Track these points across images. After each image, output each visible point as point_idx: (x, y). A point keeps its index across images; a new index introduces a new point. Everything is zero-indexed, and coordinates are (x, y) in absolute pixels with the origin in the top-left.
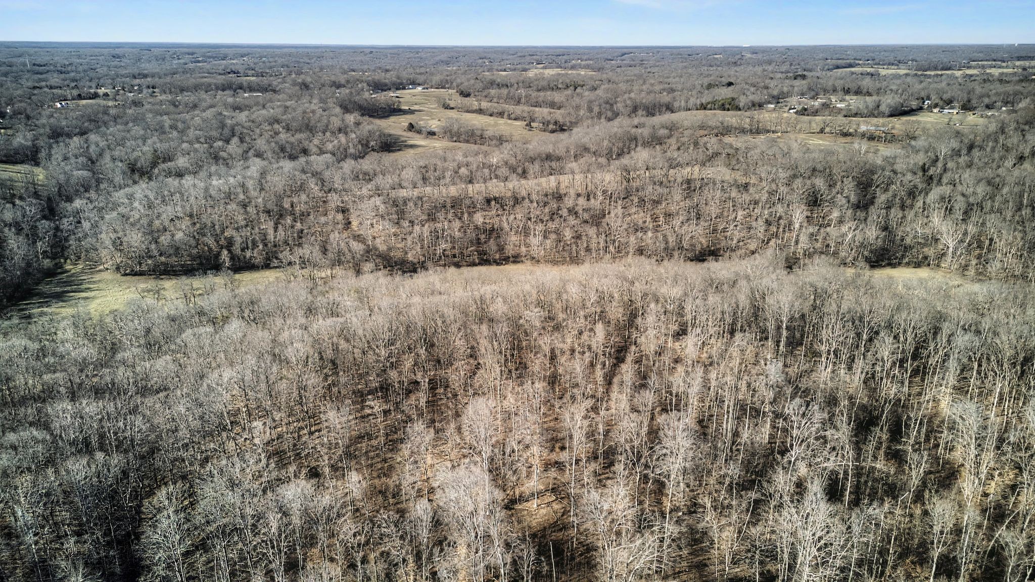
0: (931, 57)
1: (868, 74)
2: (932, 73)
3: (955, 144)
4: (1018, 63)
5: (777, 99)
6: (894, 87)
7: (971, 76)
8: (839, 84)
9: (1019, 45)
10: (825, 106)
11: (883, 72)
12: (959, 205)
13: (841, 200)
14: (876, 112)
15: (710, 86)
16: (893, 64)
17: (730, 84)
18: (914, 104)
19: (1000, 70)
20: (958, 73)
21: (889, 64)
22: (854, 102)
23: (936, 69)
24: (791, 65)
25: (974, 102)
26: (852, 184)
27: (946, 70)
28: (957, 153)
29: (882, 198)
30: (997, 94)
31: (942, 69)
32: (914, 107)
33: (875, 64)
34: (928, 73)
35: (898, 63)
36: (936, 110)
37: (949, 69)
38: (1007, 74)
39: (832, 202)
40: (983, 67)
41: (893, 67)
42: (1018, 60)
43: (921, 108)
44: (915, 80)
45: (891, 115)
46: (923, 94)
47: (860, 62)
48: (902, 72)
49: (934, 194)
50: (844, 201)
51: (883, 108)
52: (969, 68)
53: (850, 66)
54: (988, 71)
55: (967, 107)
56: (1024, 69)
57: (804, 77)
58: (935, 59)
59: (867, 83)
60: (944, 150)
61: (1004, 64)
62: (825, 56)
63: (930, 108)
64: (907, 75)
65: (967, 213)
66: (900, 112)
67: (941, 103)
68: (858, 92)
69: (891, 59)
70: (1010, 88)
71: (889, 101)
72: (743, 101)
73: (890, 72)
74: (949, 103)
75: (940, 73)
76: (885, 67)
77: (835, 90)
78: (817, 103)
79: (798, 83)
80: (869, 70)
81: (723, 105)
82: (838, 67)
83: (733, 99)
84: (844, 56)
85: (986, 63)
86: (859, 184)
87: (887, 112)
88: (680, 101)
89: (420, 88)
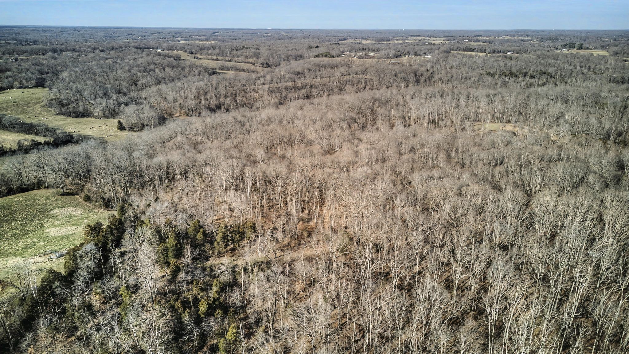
7: (402, 43)
15: (310, 48)
17: (317, 47)
21: (361, 39)
33: (355, 39)
35: (364, 38)
37: (390, 40)
53: (345, 39)
66: (396, 56)
72: (334, 53)
82: (341, 40)
83: (329, 53)
88: (306, 54)
89: (159, 50)
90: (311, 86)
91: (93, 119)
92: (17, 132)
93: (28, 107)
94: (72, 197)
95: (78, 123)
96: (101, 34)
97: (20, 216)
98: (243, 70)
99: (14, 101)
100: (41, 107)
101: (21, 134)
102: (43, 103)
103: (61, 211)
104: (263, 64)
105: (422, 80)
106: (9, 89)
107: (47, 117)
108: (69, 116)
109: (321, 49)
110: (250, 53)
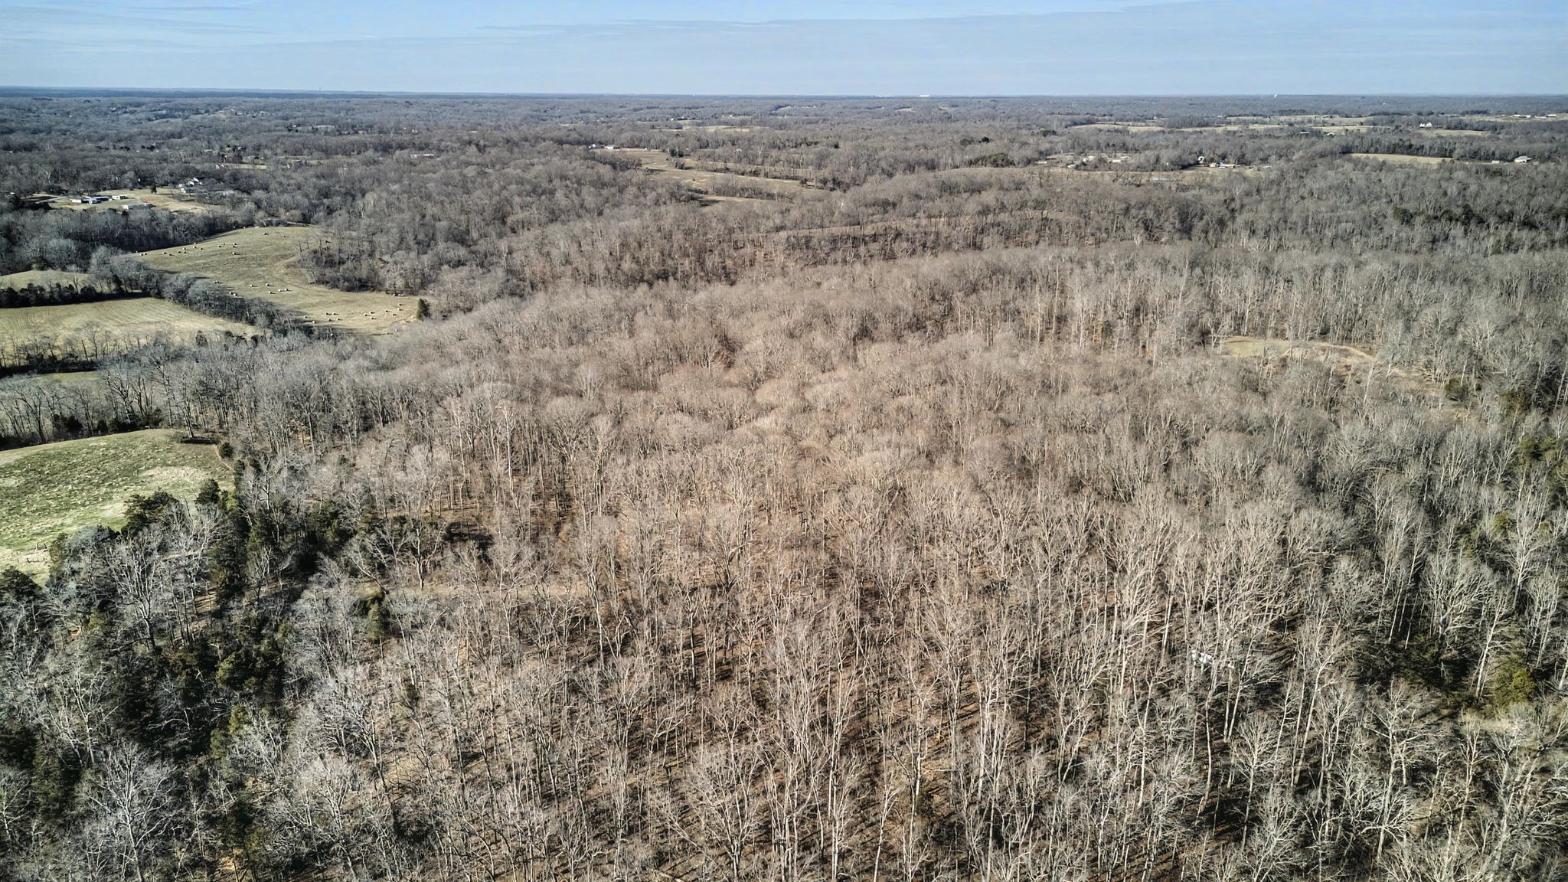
1: (1115, 130)
2: (1192, 130)
3: (1245, 186)
4: (1282, 118)
6: (1158, 143)
7: (1235, 132)
9: (1279, 96)
11: (1132, 129)
14: (1159, 166)
15: (965, 142)
16: (1139, 120)
17: (986, 140)
18: (1188, 159)
19: (1265, 126)
20: (1220, 130)
21: (1135, 120)
22: (1127, 158)
23: (1192, 125)
25: (1248, 156)
26: (1174, 214)
27: (1204, 126)
28: (1248, 194)
30: (1271, 148)
31: (1200, 126)
32: (1189, 162)
34: (1186, 130)
35: (1143, 119)
36: (1212, 165)
37: (1207, 125)
38: (1272, 129)
40: (1246, 123)
41: (1141, 124)
42: (1282, 115)
43: (1197, 163)
44: (1175, 136)
46: (1191, 149)
47: (1099, 118)
48: (1155, 129)
51: (1164, 160)
52: (1229, 123)
53: (1089, 122)
54: (1251, 127)
55: (1242, 161)
56: (1291, 124)
57: (1054, 133)
59: (1124, 139)
60: (1236, 191)
61: (1267, 119)
62: (1047, 110)
63: (1207, 163)
64: (1162, 131)
66: (1181, 166)
67: (1214, 158)
68: (1124, 149)
69: (1134, 116)
70: (1281, 142)
72: (1014, 157)
73: (1140, 129)
74: (1224, 158)
75: (1199, 129)
76: (1131, 123)
77: (1099, 147)
78: (1092, 158)
79: (1051, 138)
80: (1113, 126)
81: (996, 161)
82: (1075, 124)
83: (1004, 155)
85: (1247, 118)
86: (1179, 215)
87: (1171, 165)
88: (945, 158)
89: (610, 148)
90: (898, 235)
91: (383, 295)
92: (216, 314)
93: (260, 265)
94: (204, 447)
95: (347, 301)
96: (524, 111)
97: (79, 475)
98: (770, 196)
99: (237, 250)
100: (288, 266)
101: (221, 320)
102: (293, 259)
103: (165, 473)
104: (825, 182)
105: (1199, 225)
106: (247, 226)
107: (290, 288)
108: (335, 286)
109: (990, 144)
110: (810, 154)
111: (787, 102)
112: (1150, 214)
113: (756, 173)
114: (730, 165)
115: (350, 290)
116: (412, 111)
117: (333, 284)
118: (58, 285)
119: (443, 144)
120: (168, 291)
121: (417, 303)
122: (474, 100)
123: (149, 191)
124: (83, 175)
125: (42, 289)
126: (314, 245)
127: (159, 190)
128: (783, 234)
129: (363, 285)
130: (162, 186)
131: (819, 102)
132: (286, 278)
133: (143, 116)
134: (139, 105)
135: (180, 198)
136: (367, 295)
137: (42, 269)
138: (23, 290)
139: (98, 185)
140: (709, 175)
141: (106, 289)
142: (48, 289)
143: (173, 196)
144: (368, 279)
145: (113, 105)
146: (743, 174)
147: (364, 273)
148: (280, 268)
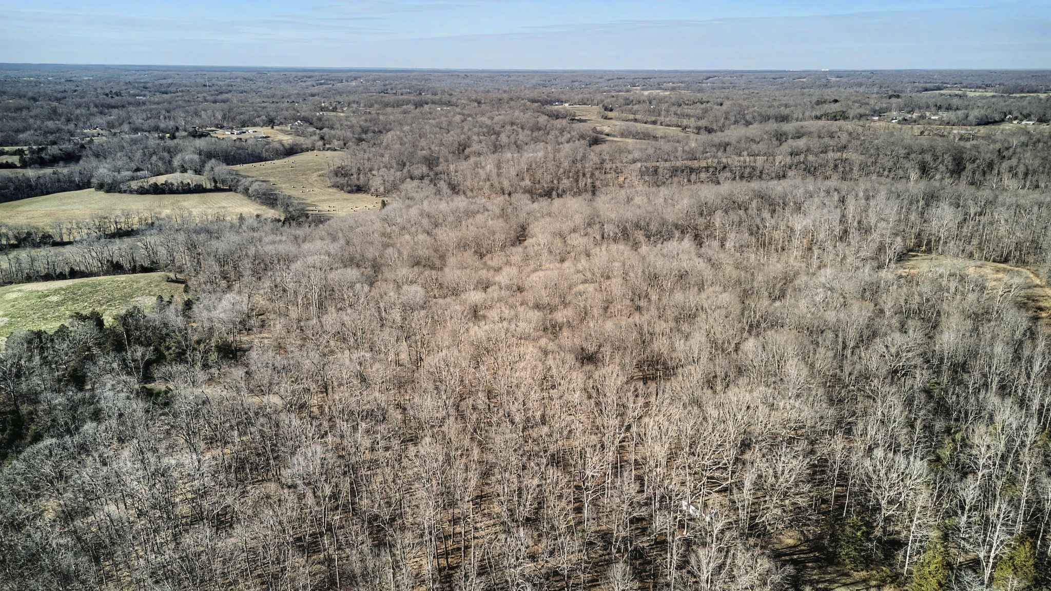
0: (1020, 81)
1: (956, 95)
2: (1018, 95)
3: (1024, 139)
5: (879, 113)
6: (980, 105)
8: (931, 102)
10: (923, 117)
11: (971, 94)
12: (1021, 169)
13: (942, 168)
14: (964, 122)
15: (818, 103)
16: (980, 88)
17: (836, 101)
18: (997, 117)
21: (977, 88)
22: (945, 115)
23: (1022, 92)
24: (881, 87)
26: (950, 158)
27: (1032, 92)
29: (969, 167)
31: (1028, 92)
32: (997, 119)
33: (964, 87)
34: (1014, 95)
35: (987, 86)
36: (1015, 122)
37: (1035, 92)
39: (937, 169)
41: (980, 90)
43: (1003, 120)
44: (1001, 100)
45: (979, 124)
46: (1005, 110)
47: (949, 86)
48: (989, 94)
49: (1005, 165)
50: (944, 168)
51: (971, 118)
53: (939, 89)
57: (898, 97)
58: (1023, 83)
59: (956, 101)
60: (1015, 142)
62: (912, 80)
63: (1011, 120)
64: (993, 96)
65: (1026, 174)
66: (985, 122)
67: (1020, 116)
68: (949, 108)
69: (979, 83)
71: (974, 114)
72: (851, 113)
73: (977, 94)
74: (1027, 116)
75: (1025, 95)
76: (973, 90)
77: (928, 107)
78: (915, 115)
79: (894, 100)
80: (957, 92)
81: (835, 116)
82: (926, 90)
83: (844, 112)
84: (931, 80)
86: (954, 159)
87: (974, 121)
88: (798, 114)
89: (567, 105)
93: (304, 174)
94: (179, 285)
95: (345, 199)
99: (293, 165)
100: (319, 176)
101: (264, 207)
102: (323, 171)
104: (699, 129)
106: (310, 150)
107: (315, 189)
108: (342, 189)
109: (838, 104)
110: (698, 109)
111: (715, 74)
112: (928, 157)
113: (654, 123)
114: (638, 117)
115: (349, 192)
116: (466, 81)
117: (340, 187)
118: (182, 183)
119: (459, 101)
120: (240, 188)
121: (380, 201)
122: (508, 74)
123: (270, 127)
124: (238, 117)
125: (172, 184)
126: (338, 163)
127: (276, 127)
128: (639, 165)
129: (359, 189)
130: (279, 125)
131: (738, 74)
132: (315, 183)
133: (309, 83)
134: (310, 77)
135: (286, 132)
136: (359, 195)
137: (182, 172)
138: (162, 184)
139: (244, 124)
140: (623, 123)
141: (209, 187)
142: (176, 184)
143: (282, 131)
144: (364, 186)
145: (296, 77)
146: (646, 123)
147: (362, 181)
148: (314, 176)
